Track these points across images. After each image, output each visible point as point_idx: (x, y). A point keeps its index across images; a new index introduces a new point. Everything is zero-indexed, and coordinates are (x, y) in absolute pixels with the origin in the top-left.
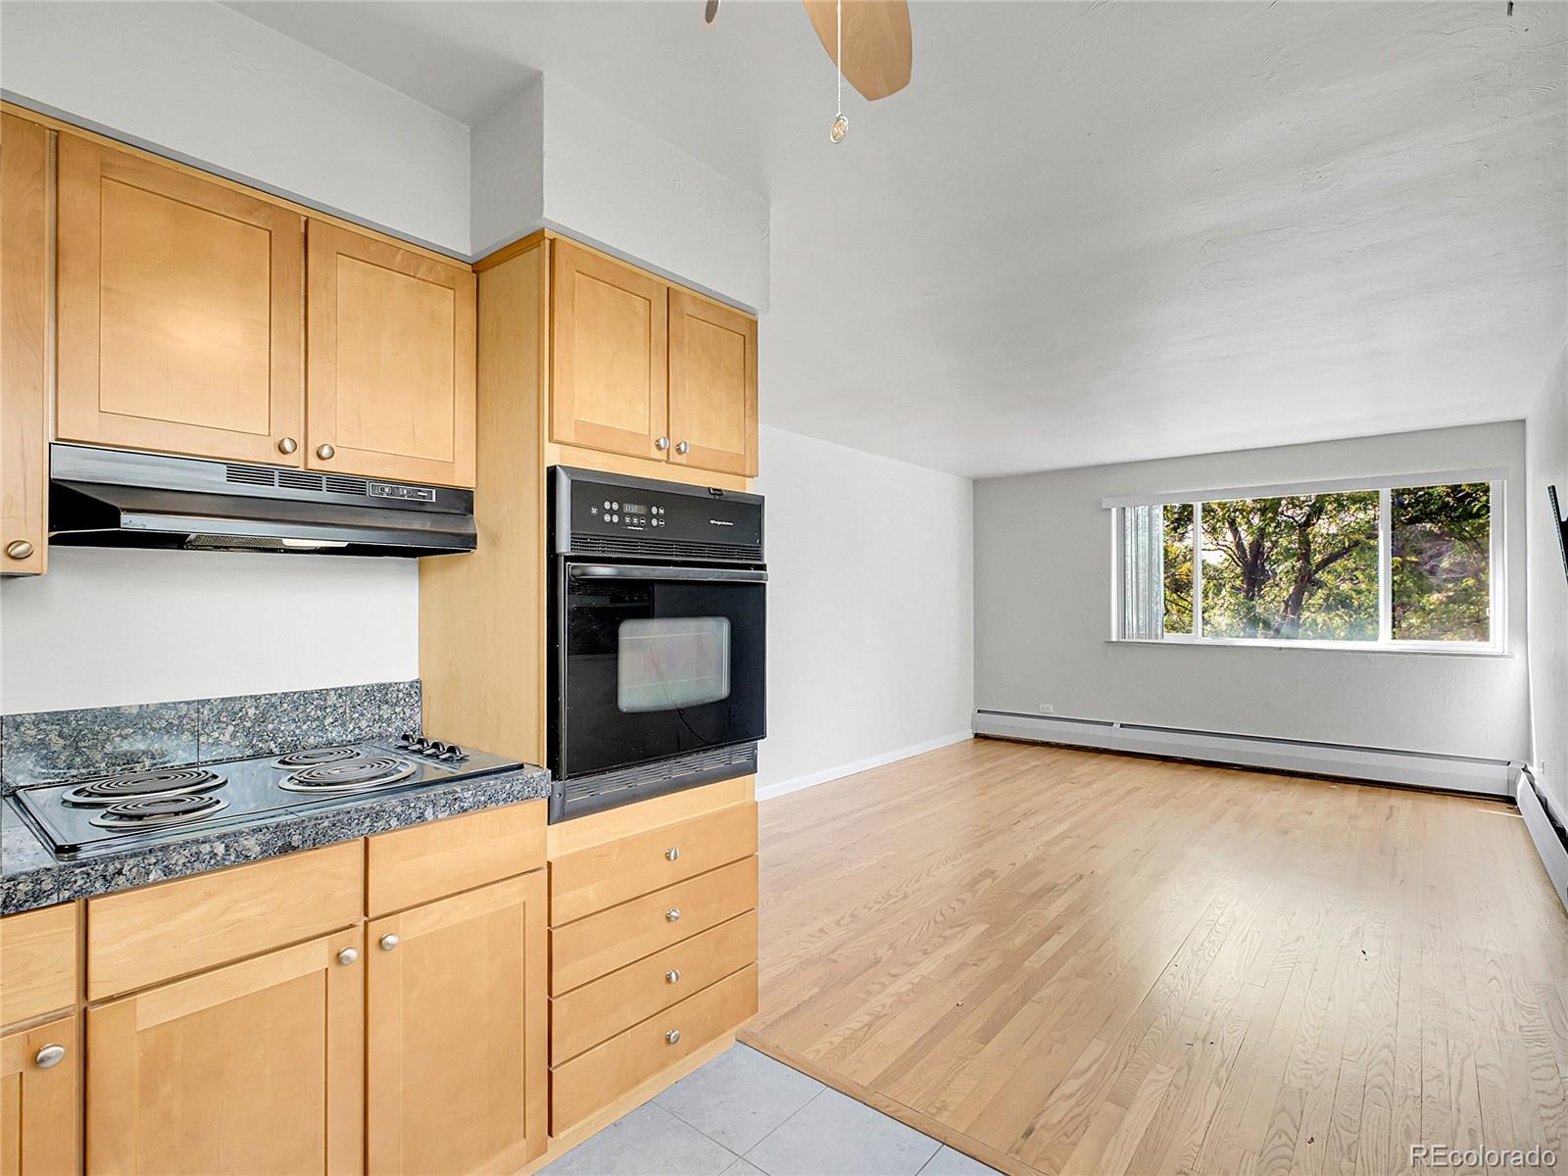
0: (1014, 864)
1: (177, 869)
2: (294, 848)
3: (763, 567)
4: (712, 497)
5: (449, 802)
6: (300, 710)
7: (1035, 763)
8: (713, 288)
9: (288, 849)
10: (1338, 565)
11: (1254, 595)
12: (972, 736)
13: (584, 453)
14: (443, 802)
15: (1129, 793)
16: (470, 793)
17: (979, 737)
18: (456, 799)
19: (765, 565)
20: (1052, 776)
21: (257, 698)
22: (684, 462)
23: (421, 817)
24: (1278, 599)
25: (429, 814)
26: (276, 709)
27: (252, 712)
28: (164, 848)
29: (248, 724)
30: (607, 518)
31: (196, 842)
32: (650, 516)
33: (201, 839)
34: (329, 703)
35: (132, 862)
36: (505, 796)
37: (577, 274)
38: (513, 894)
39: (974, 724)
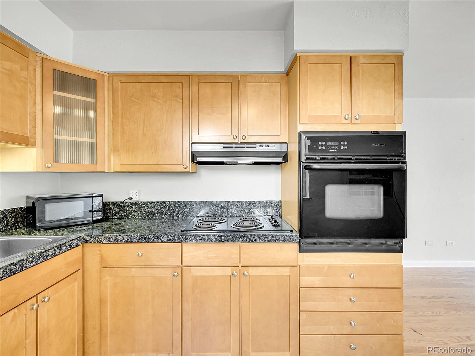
1: (198, 240)
2: (223, 242)
3: (405, 163)
4: (373, 135)
5: (264, 238)
6: (250, 206)
8: (374, 49)
9: (221, 241)
13: (313, 126)
14: (262, 237)
16: (271, 236)
18: (266, 237)
19: (406, 162)
21: (240, 202)
22: (360, 123)
23: (256, 240)
25: (258, 240)
26: (244, 205)
27: (239, 205)
28: (196, 235)
29: (238, 208)
30: (320, 148)
31: (202, 235)
32: (340, 145)
33: (203, 235)
34: (257, 205)
35: (190, 237)
36: (282, 239)
37: (309, 64)
38: (286, 271)
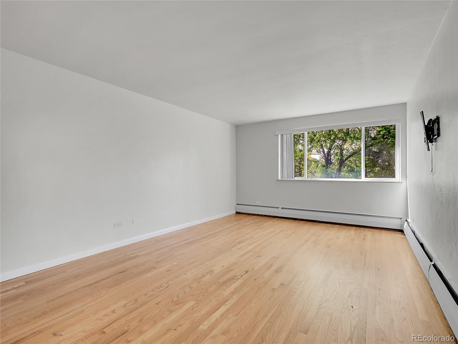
0: (223, 266)
7: (252, 222)
10: (351, 159)
11: (328, 167)
12: (235, 213)
15: (280, 232)
17: (237, 213)
20: (255, 227)
24: (335, 169)
39: (236, 209)
